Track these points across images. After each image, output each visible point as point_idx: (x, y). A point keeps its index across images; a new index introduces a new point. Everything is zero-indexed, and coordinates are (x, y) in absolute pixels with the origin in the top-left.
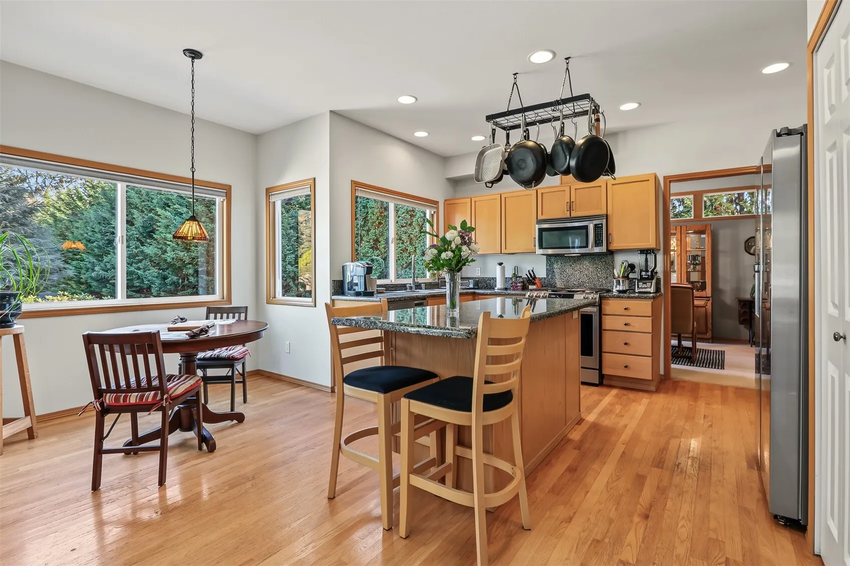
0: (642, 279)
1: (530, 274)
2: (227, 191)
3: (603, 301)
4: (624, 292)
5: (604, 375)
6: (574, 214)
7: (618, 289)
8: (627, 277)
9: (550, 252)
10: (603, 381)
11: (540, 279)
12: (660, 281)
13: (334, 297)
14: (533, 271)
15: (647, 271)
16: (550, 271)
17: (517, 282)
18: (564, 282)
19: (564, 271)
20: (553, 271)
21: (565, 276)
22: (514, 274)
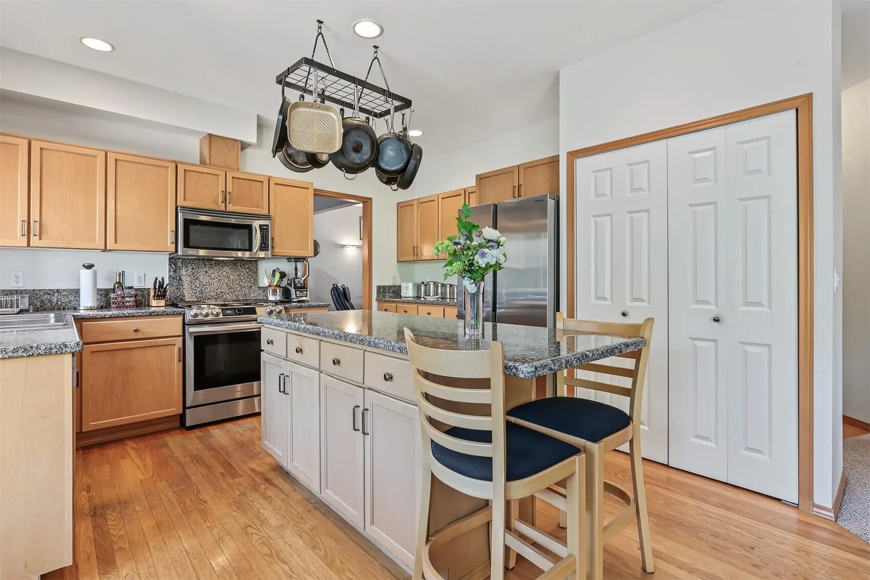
0: (297, 287)
6: (231, 208)
8: (280, 286)
9: (201, 253)
15: (299, 279)
16: (175, 278)
17: (126, 295)
18: (196, 293)
19: (197, 279)
20: (180, 279)
21: (198, 285)
22: (119, 283)
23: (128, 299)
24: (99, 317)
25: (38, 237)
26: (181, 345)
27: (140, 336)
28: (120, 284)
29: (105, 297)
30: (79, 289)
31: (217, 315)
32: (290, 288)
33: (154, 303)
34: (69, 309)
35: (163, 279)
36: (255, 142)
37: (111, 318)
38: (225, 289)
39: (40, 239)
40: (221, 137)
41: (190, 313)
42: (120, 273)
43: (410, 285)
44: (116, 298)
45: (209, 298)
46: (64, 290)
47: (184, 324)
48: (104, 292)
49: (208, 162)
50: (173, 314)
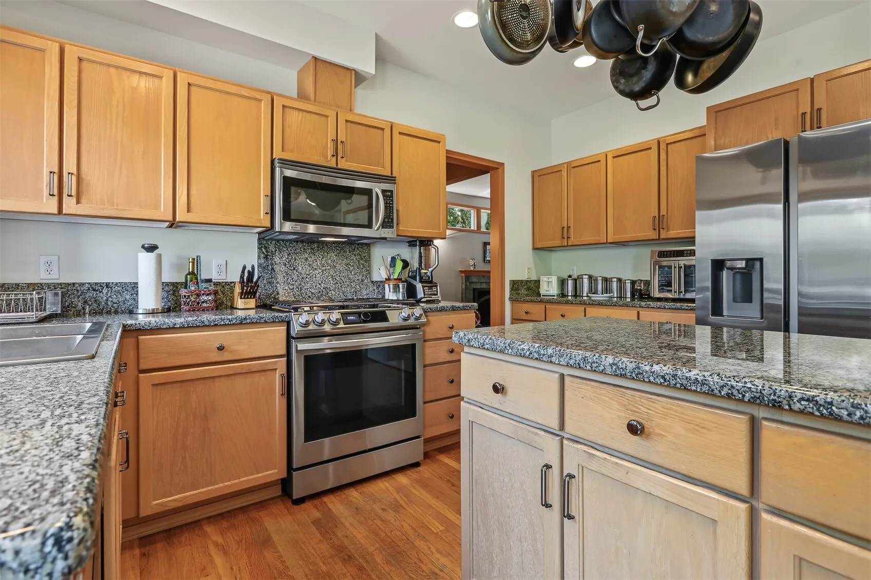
6: (344, 164)
16: (266, 268)
17: (203, 292)
18: (293, 289)
19: (294, 269)
20: (273, 269)
21: (295, 278)
22: (192, 273)
23: (205, 298)
24: (164, 327)
25: (74, 200)
26: (284, 371)
27: (226, 356)
28: (193, 275)
29: (173, 295)
30: (137, 283)
31: (336, 323)
32: (414, 282)
33: (240, 303)
34: (123, 312)
35: (253, 267)
36: (373, 72)
37: (183, 328)
38: (331, 284)
39: (78, 202)
40: (330, 63)
41: (299, 321)
42: (194, 259)
43: (554, 280)
44: (189, 296)
45: (309, 297)
46: (117, 284)
47: (289, 337)
48: (171, 287)
49: (312, 96)
50: (274, 322)
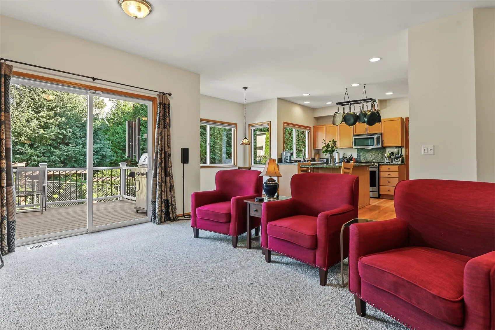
0: (396, 158)
1: (350, 156)
2: (236, 125)
3: (380, 166)
4: (389, 163)
5: (380, 194)
6: (368, 133)
7: (387, 162)
8: (390, 157)
9: (359, 147)
10: (380, 196)
11: (354, 158)
12: (404, 159)
13: (278, 164)
14: (351, 155)
15: (398, 155)
16: (359, 155)
18: (365, 159)
19: (365, 155)
45: (368, 161)
